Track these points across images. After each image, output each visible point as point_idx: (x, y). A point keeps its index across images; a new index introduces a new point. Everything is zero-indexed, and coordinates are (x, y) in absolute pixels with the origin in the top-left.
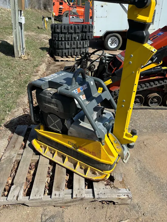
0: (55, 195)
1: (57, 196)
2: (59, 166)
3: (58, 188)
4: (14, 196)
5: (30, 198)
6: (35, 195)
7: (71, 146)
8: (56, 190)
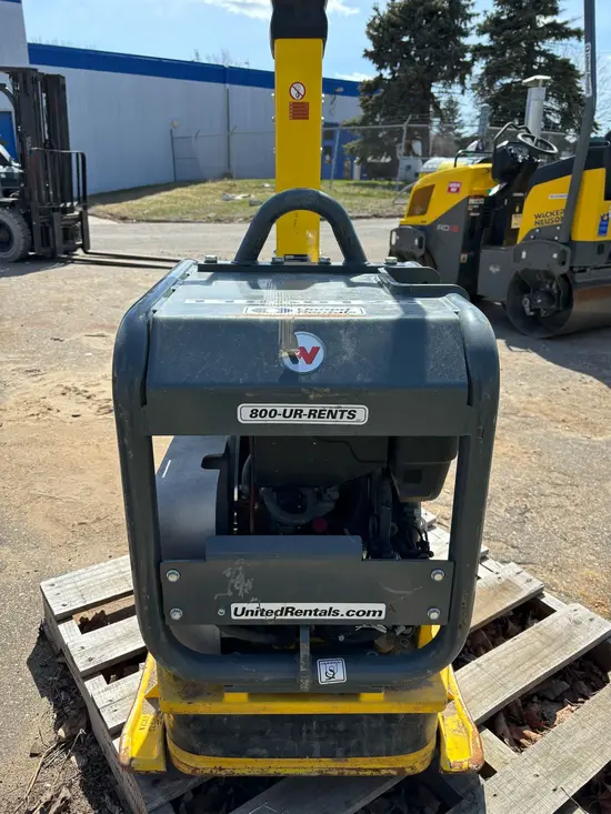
1: (526, 575)
3: (506, 585)
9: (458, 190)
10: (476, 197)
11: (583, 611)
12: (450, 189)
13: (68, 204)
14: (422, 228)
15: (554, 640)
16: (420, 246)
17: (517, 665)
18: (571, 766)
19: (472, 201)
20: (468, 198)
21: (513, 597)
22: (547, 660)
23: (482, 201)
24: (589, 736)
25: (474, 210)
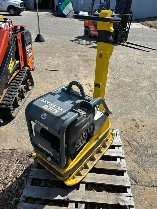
0: (124, 167)
1: (125, 166)
2: (96, 165)
3: (118, 166)
4: (130, 200)
5: (130, 185)
6: (127, 182)
7: (95, 142)
8: (120, 167)
11: (128, 179)
13: (124, 29)
15: (114, 180)
17: (101, 179)
18: (90, 198)
21: (117, 168)
22: (108, 182)
24: (99, 197)
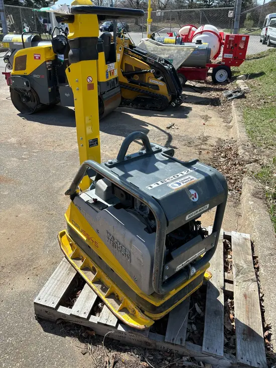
9: (39, 58)
10: (48, 61)
12: (35, 57)
14: (24, 76)
16: (28, 85)
19: (47, 63)
20: (46, 62)
23: (51, 63)
25: (49, 67)
